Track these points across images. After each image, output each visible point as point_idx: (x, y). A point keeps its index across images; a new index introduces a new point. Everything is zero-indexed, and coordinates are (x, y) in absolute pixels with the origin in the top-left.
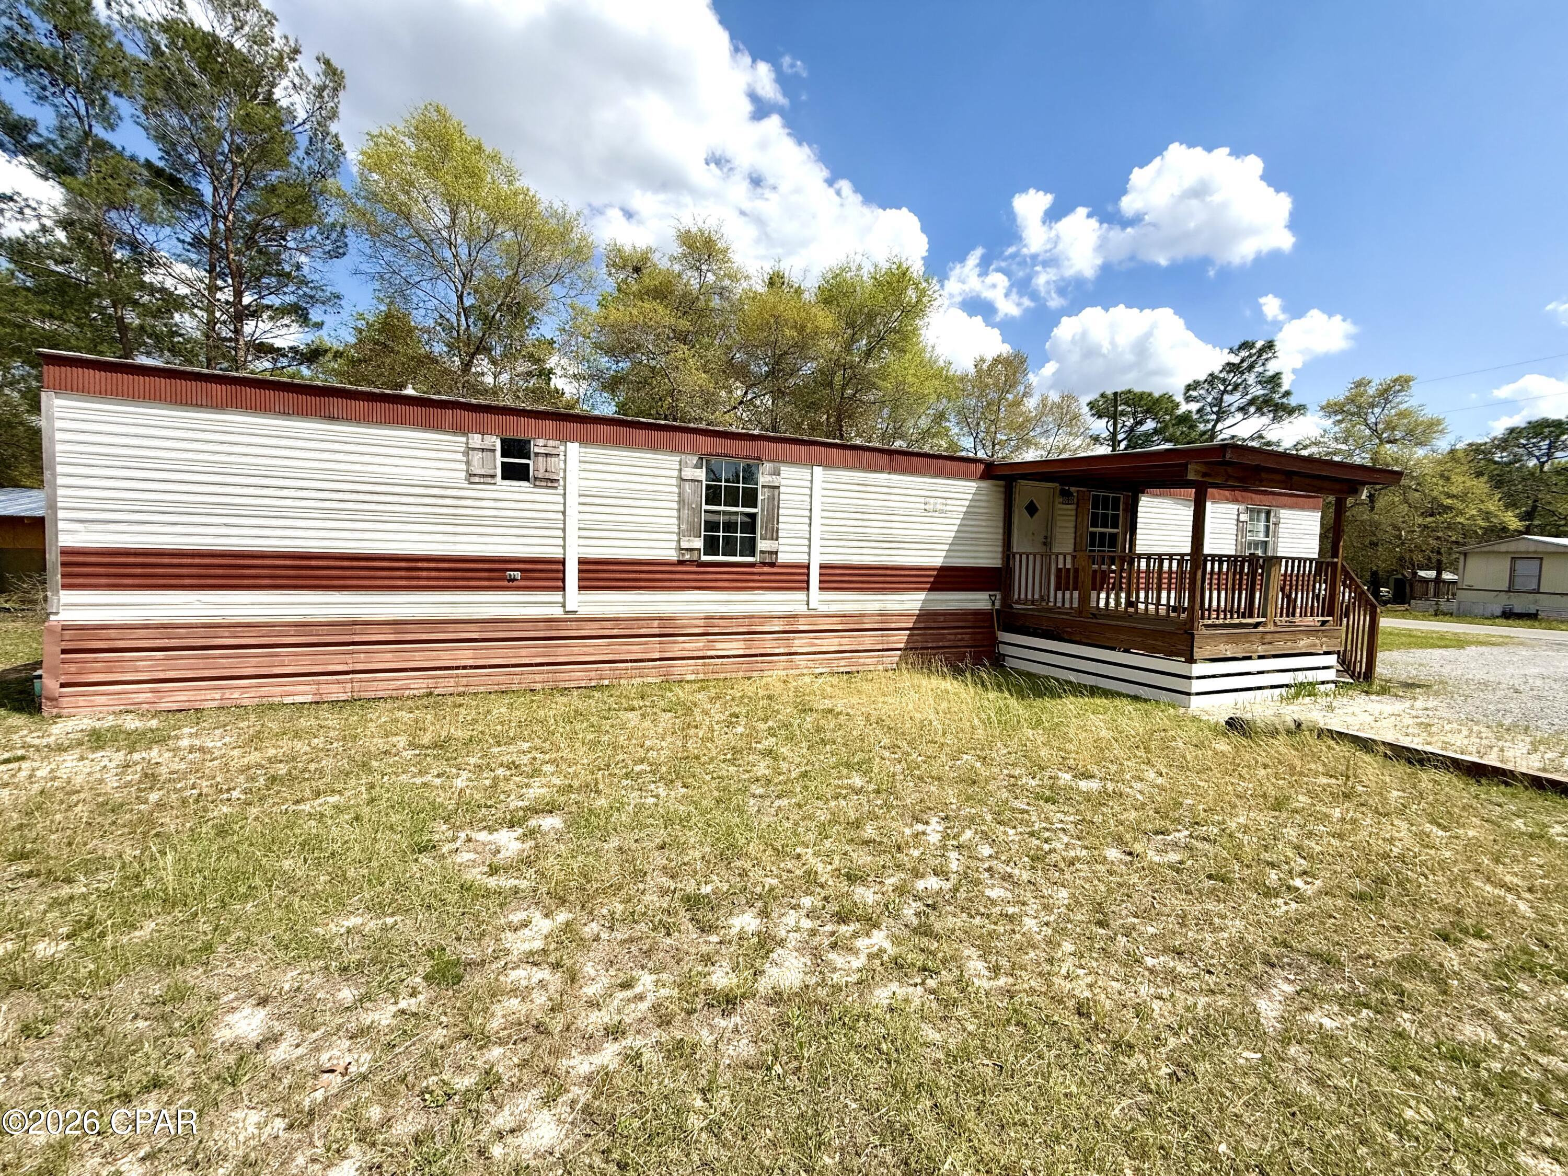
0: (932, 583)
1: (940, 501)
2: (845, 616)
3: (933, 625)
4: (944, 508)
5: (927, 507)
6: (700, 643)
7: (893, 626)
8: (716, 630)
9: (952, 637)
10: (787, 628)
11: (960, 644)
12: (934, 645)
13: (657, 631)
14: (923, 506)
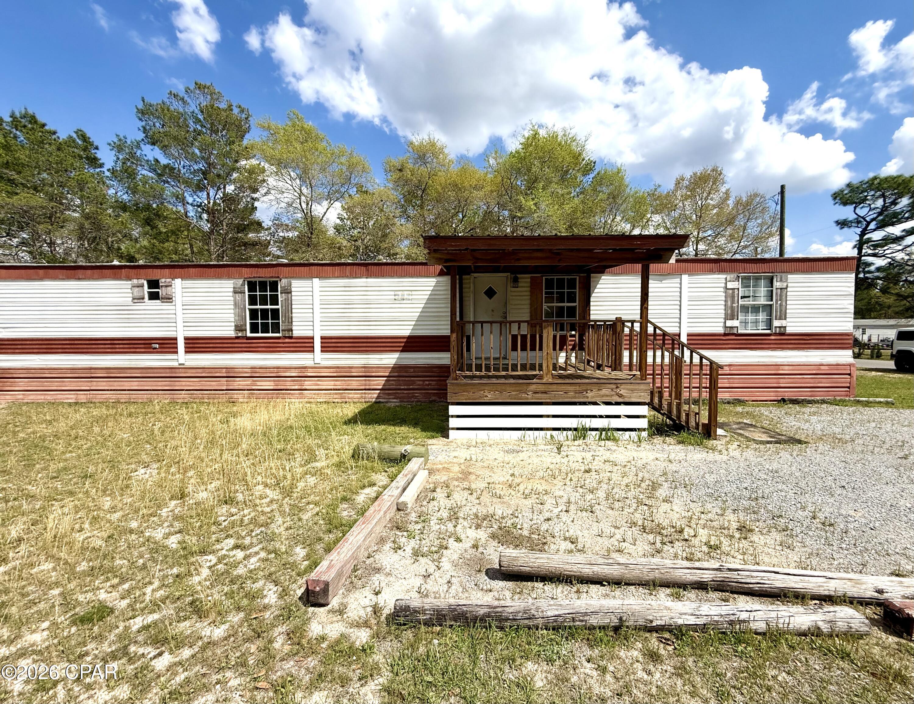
0: (404, 347)
1: (406, 293)
2: (338, 368)
3: (405, 374)
4: (410, 297)
5: (396, 297)
6: (249, 381)
7: (373, 374)
8: (257, 375)
9: (421, 383)
10: (300, 375)
11: (426, 387)
12: (406, 387)
13: (225, 375)
14: (393, 297)
